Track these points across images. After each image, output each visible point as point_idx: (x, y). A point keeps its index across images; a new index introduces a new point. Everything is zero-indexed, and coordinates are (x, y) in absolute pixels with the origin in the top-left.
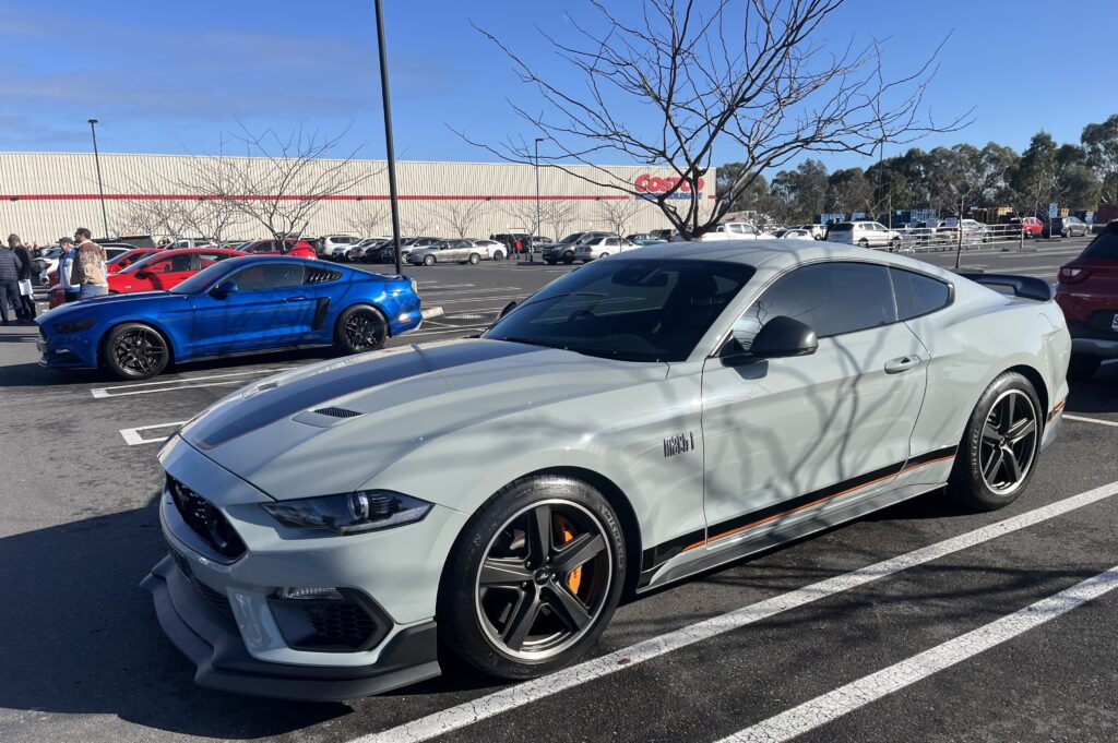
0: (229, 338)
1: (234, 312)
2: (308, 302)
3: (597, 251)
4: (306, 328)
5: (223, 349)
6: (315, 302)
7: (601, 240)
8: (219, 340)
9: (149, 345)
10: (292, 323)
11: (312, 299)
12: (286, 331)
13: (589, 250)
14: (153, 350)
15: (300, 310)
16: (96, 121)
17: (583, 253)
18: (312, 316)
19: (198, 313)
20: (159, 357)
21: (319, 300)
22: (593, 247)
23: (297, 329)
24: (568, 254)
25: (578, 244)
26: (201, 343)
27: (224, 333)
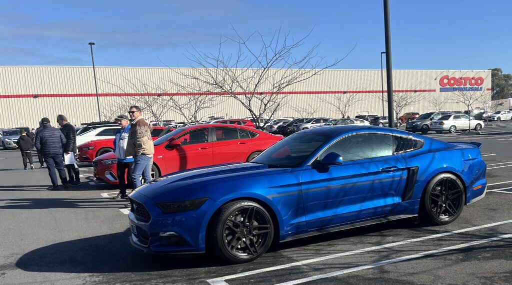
0: (329, 213)
1: (335, 184)
2: (399, 173)
3: (447, 124)
4: (397, 200)
5: (322, 224)
6: (406, 172)
7: (450, 116)
8: (320, 215)
9: (256, 223)
10: (385, 195)
11: (403, 169)
12: (380, 202)
13: (442, 124)
14: (259, 229)
15: (393, 181)
16: (94, 44)
17: (438, 126)
18: (403, 184)
19: (304, 187)
20: (264, 236)
21: (409, 169)
22: (444, 122)
23: (390, 201)
24: (425, 127)
25: (431, 120)
26: (303, 219)
27: (325, 207)
